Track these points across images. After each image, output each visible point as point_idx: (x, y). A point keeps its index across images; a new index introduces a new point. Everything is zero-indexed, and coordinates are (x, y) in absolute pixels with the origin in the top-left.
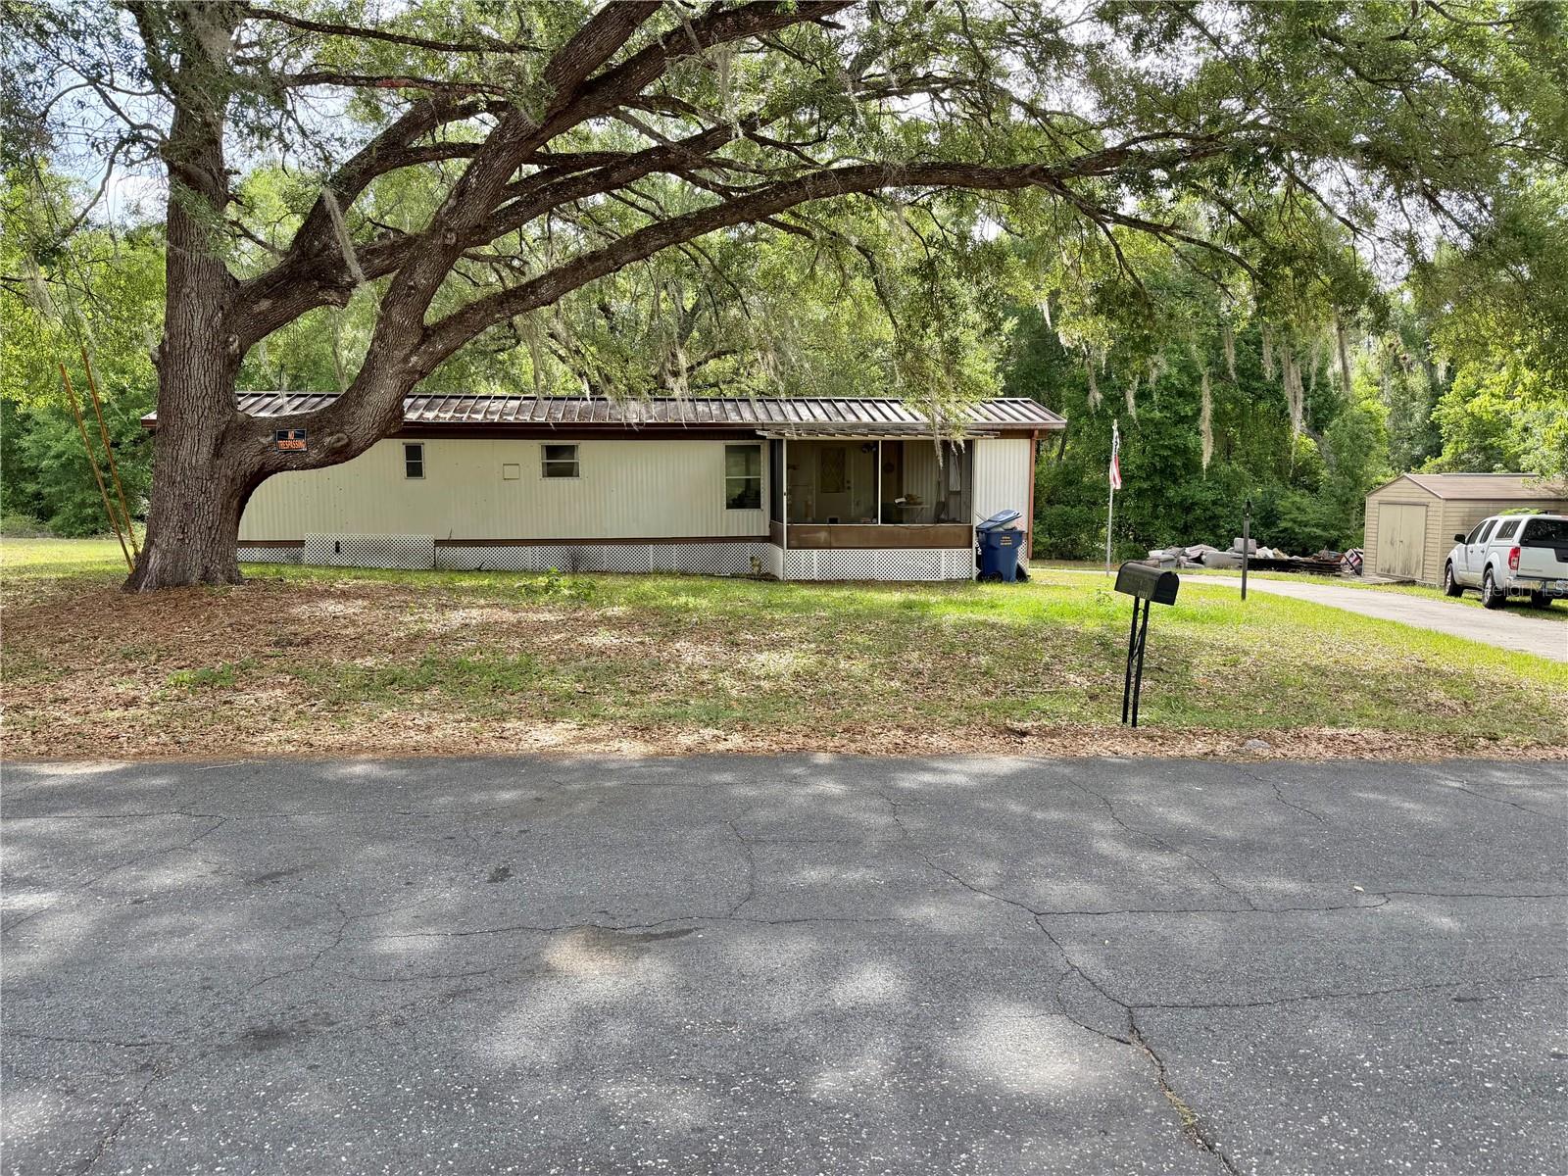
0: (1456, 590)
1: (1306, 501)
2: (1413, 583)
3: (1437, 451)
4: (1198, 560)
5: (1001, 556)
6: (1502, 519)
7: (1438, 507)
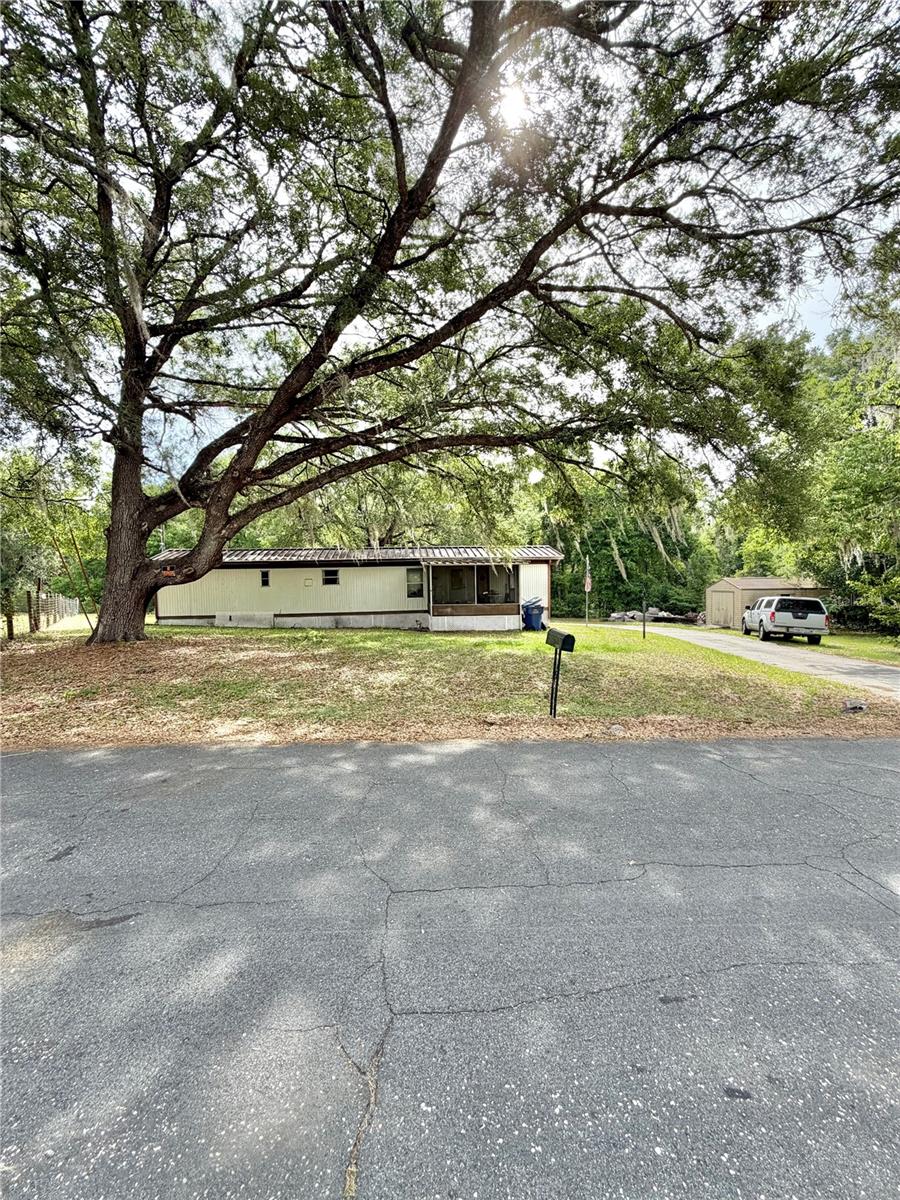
0: (748, 632)
1: (681, 591)
2: (729, 628)
3: (740, 567)
4: (633, 618)
5: (534, 618)
6: (766, 599)
7: (738, 593)
